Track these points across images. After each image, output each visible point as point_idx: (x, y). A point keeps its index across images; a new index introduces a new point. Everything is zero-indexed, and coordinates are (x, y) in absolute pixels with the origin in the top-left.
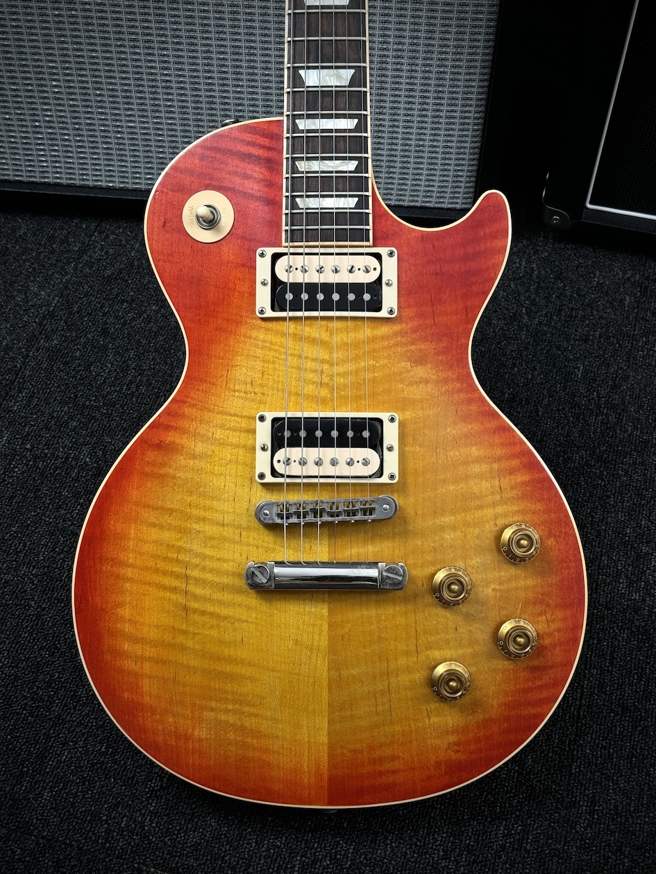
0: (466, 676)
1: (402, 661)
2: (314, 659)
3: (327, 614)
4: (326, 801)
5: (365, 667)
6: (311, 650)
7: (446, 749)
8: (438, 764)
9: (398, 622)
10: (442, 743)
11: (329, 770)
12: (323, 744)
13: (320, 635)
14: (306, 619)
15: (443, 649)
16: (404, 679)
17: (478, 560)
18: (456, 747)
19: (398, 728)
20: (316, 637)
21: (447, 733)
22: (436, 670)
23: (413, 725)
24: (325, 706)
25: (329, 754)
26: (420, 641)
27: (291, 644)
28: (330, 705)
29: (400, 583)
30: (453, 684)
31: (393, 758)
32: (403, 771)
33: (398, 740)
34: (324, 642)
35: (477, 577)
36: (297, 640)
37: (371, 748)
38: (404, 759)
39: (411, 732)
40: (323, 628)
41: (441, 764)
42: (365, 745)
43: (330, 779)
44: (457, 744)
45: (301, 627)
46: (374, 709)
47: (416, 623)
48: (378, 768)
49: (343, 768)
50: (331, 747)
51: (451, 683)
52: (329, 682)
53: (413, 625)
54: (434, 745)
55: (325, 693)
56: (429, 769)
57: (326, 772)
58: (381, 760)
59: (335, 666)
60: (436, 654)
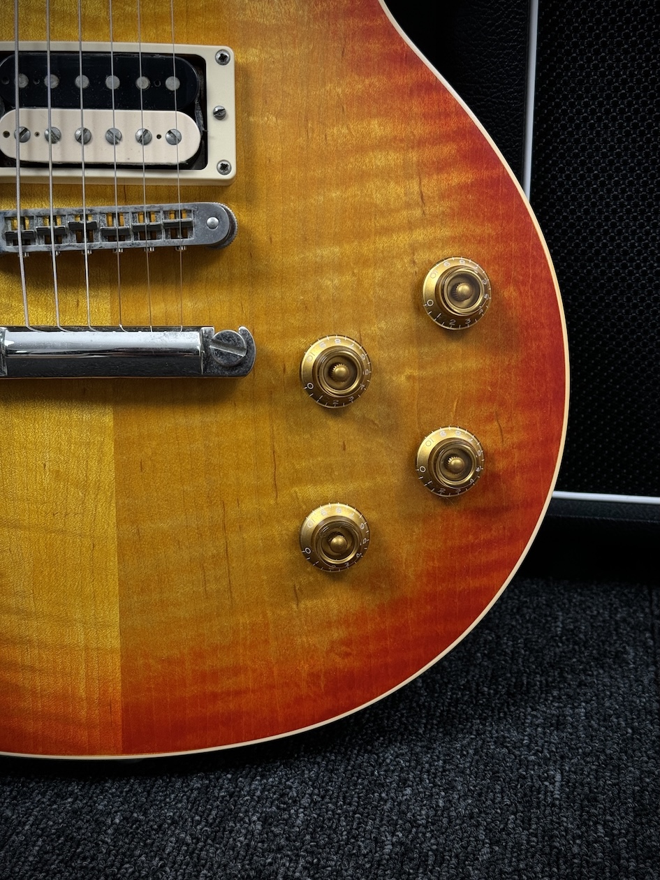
0: (362, 526)
1: (249, 505)
2: (90, 505)
3: (111, 424)
4: (120, 745)
5: (183, 517)
6: (85, 488)
7: (327, 653)
8: (314, 677)
9: (241, 437)
10: (322, 641)
11: (124, 695)
12: (112, 651)
13: (100, 461)
14: (74, 433)
15: (321, 483)
16: (253, 535)
17: (383, 325)
18: (344, 648)
19: (244, 619)
20: (93, 464)
21: (329, 625)
22: (309, 519)
23: (269, 614)
24: (113, 585)
25: (123, 668)
26: (281, 470)
27: (47, 479)
28: (122, 583)
29: (241, 363)
30: (338, 540)
31: (236, 671)
32: (253, 691)
33: (245, 639)
34: (109, 475)
35: (381, 356)
36: (58, 471)
37: (199, 655)
38: (254, 671)
39: (267, 625)
40: (106, 449)
41: (318, 677)
42: (186, 651)
43: (126, 710)
44: (348, 642)
45: (65, 447)
46: (201, 589)
47: (273, 438)
48: (210, 688)
49: (149, 689)
50: (128, 657)
51: (335, 540)
52: (119, 544)
53: (268, 440)
54: (306, 645)
55: (113, 563)
56: (298, 686)
57: (118, 697)
58: (215, 675)
59: (129, 516)
60: (311, 491)
